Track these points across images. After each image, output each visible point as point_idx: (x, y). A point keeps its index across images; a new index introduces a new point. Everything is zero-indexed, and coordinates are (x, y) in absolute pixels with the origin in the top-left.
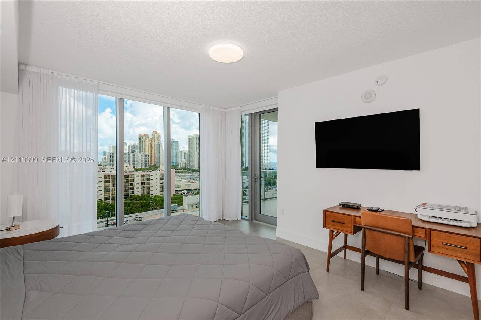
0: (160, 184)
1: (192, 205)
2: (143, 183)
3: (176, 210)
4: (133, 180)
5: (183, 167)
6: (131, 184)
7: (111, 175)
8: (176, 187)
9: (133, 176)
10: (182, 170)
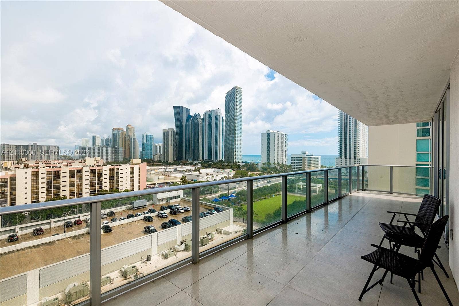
0: (130, 178)
1: (163, 200)
2: (112, 178)
3: (145, 206)
4: (101, 175)
5: (157, 160)
6: (99, 179)
7: (77, 170)
8: (147, 181)
9: (100, 170)
10: (156, 164)
